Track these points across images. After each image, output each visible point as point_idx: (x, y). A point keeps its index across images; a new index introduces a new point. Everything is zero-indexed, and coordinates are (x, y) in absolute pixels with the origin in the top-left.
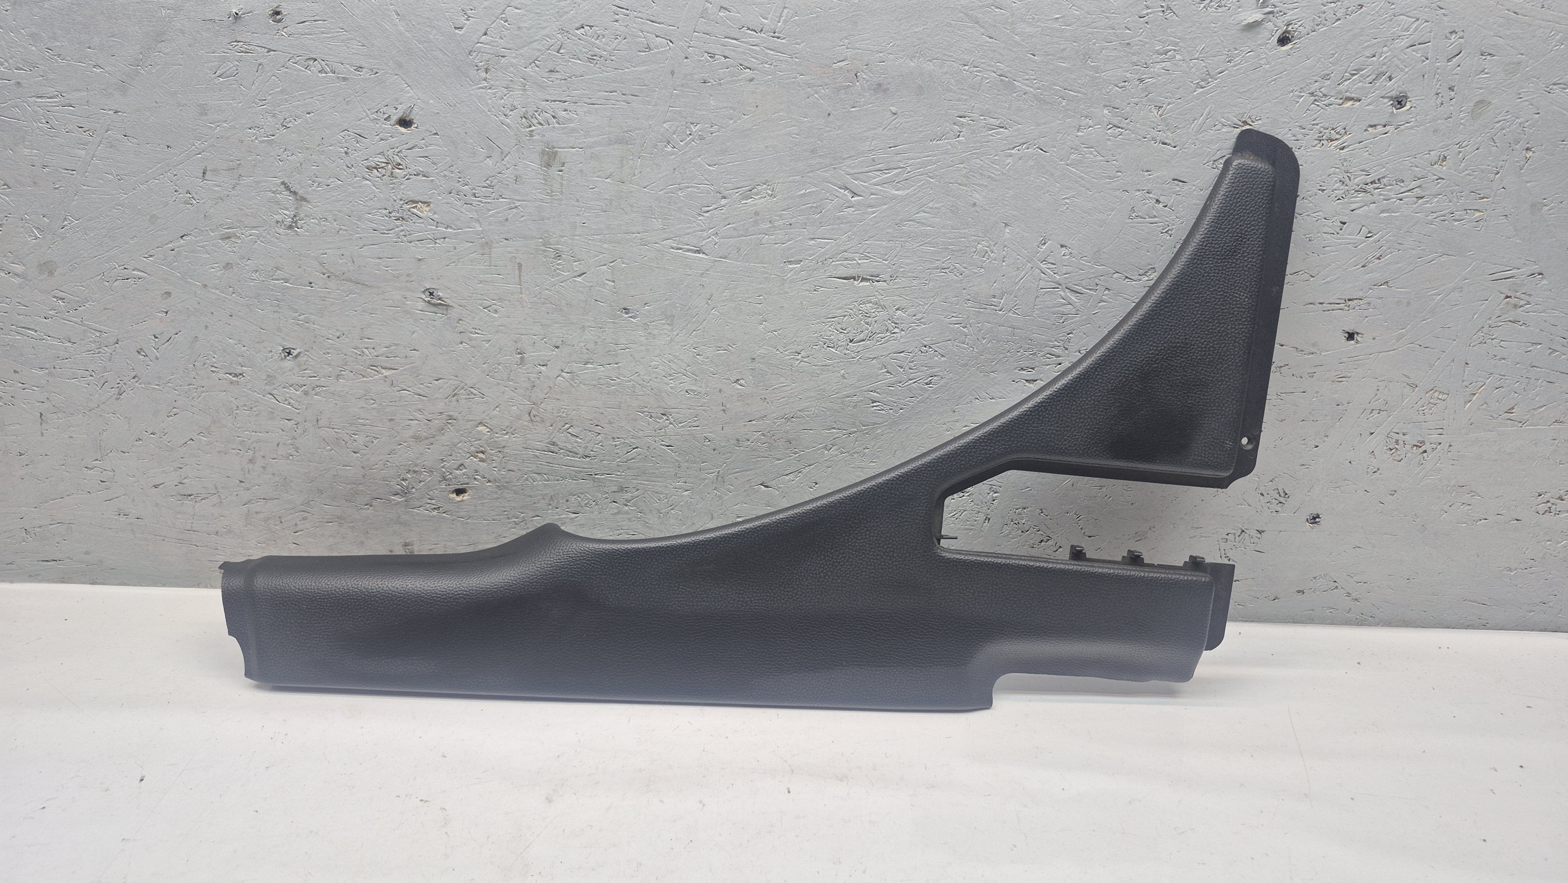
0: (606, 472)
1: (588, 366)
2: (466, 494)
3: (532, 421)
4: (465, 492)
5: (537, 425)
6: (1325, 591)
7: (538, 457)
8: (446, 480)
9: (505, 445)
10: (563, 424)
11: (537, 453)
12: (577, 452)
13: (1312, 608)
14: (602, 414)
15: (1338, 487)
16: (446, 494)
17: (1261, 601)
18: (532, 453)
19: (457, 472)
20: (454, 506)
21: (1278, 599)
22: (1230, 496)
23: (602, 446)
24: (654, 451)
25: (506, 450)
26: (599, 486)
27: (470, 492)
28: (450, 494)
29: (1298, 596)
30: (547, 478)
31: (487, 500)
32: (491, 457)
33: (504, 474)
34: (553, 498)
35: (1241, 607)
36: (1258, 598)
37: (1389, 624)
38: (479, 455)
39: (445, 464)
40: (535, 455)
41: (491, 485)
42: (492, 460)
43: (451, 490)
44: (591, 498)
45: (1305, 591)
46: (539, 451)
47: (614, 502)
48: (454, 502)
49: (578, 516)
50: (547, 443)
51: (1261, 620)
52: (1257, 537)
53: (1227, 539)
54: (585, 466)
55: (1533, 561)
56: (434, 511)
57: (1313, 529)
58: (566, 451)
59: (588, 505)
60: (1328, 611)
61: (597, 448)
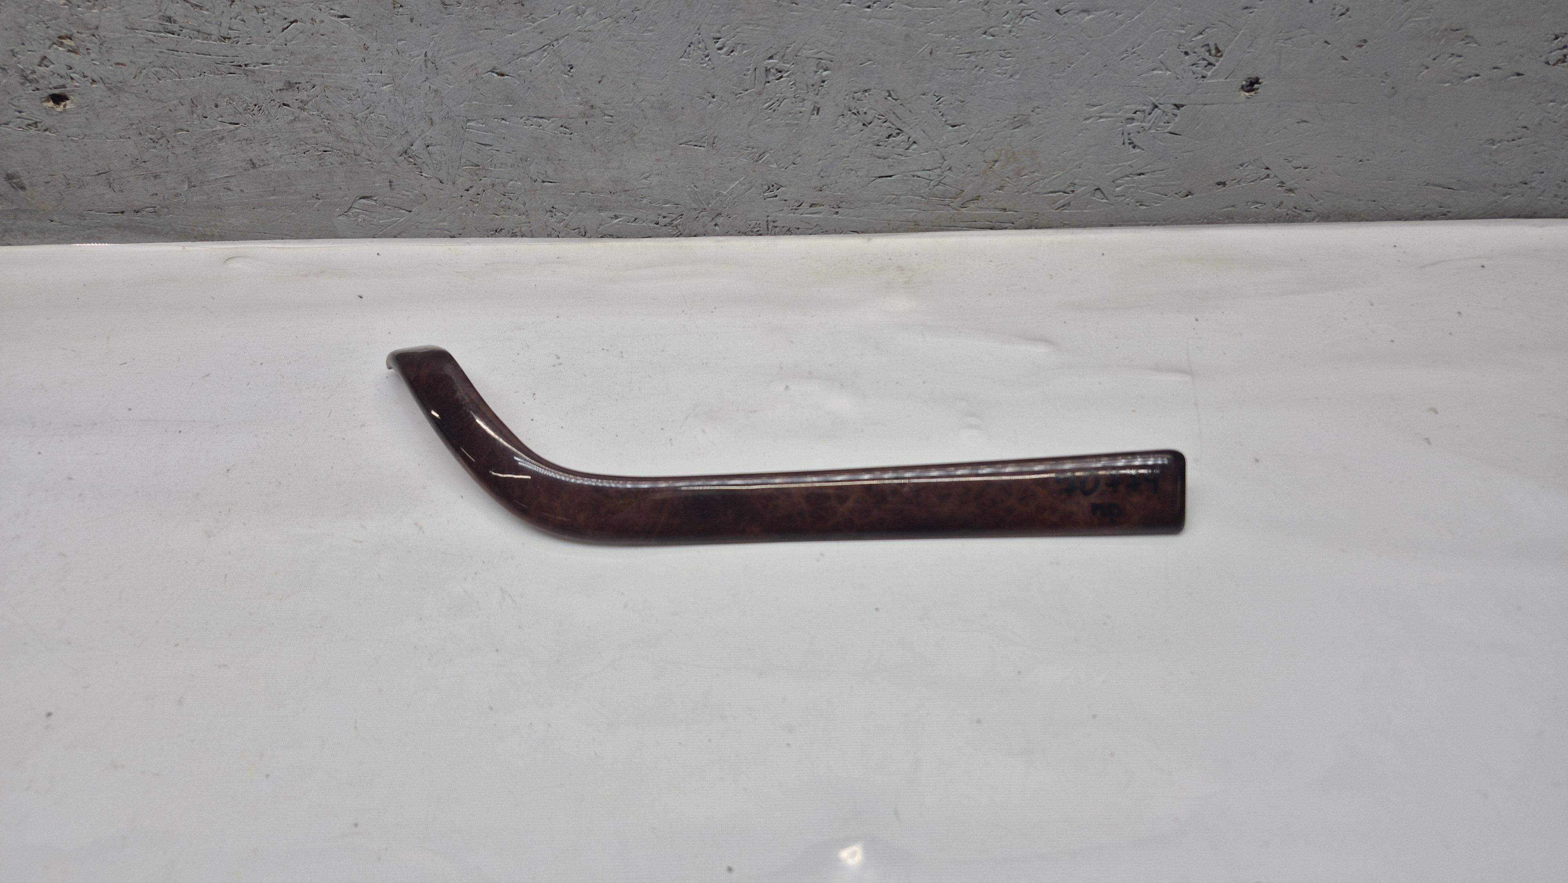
0: (262, 61)
2: (68, 102)
4: (68, 99)
6: (1252, 181)
7: (153, 42)
8: (30, 81)
9: (96, 23)
11: (150, 35)
12: (208, 31)
13: (1234, 204)
15: (1290, 39)
16: (38, 102)
17: (1170, 199)
18: (142, 36)
19: (42, 69)
20: (56, 119)
21: (1192, 194)
22: (1144, 57)
23: (243, 20)
24: (323, 24)
25: (102, 33)
26: (256, 82)
27: (72, 97)
28: (44, 102)
29: (1218, 189)
30: (176, 73)
31: (101, 110)
32: (83, 43)
33: (111, 70)
34: (195, 101)
35: (1144, 207)
36: (1166, 195)
37: (1327, 219)
38: (63, 41)
39: (19, 58)
40: (147, 39)
41: (98, 86)
42: (88, 49)
43: (43, 96)
44: (249, 100)
45: (1227, 183)
46: (151, 31)
47: (284, 104)
48: (55, 113)
49: (238, 127)
50: (160, 19)
51: (1168, 222)
52: (1173, 114)
53: (1133, 119)
54: (226, 53)
55: (1525, 129)
56: (31, 129)
57: (1248, 98)
58: (192, 30)
59: (249, 111)
60: (1253, 207)
61: (236, 24)
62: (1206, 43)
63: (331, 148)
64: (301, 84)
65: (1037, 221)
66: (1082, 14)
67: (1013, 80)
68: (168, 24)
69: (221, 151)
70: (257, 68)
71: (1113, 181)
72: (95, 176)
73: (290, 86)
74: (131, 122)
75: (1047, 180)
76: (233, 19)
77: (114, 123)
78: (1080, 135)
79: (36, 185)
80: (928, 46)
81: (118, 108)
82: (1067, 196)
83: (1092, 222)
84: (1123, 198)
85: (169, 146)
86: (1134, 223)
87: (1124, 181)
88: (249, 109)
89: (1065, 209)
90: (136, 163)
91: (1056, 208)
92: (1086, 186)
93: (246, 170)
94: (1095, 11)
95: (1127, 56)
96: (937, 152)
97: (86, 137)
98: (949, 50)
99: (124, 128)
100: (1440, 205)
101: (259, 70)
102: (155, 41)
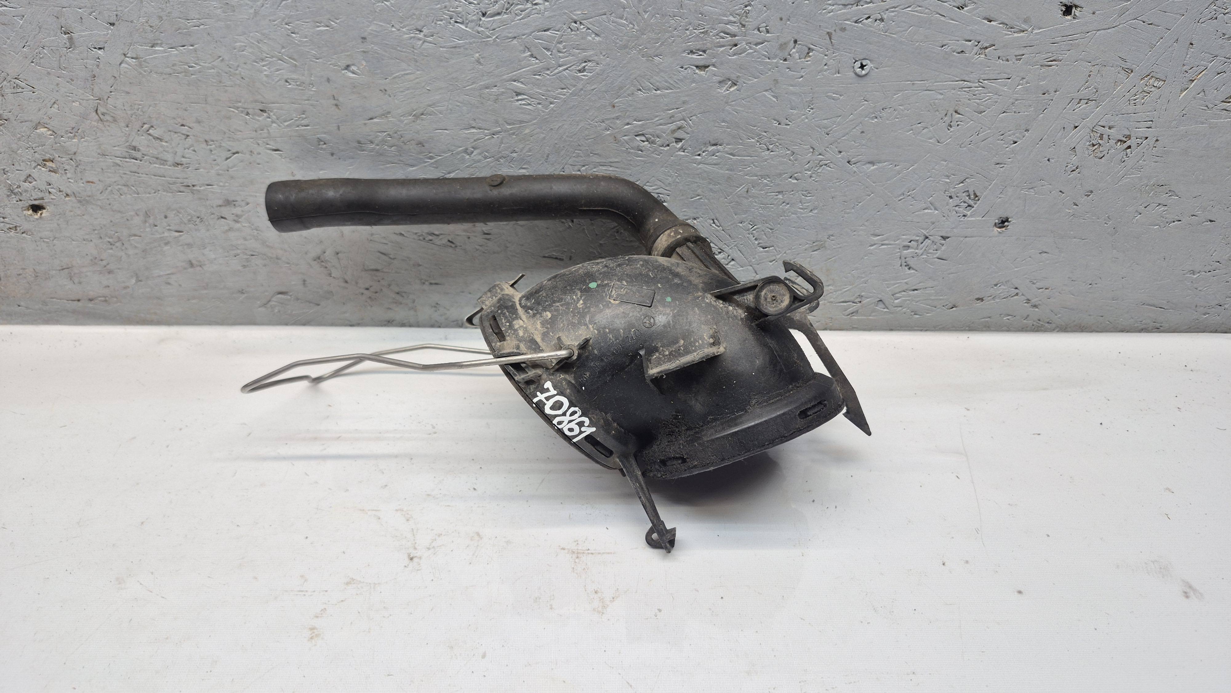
0: (207, 183)
1: (157, 48)
2: (44, 211)
3: (101, 120)
4: (44, 209)
5: (109, 126)
6: (1004, 298)
7: (119, 166)
8: (15, 194)
9: (75, 150)
10: (141, 125)
11: (118, 160)
12: (165, 158)
13: (990, 316)
14: (186, 110)
15: (1032, 188)
16: (20, 210)
17: (938, 310)
18: (111, 161)
19: (27, 184)
20: (33, 224)
21: (957, 307)
22: (917, 199)
23: (194, 151)
24: (259, 156)
25: (79, 158)
26: (200, 199)
27: (48, 207)
28: (25, 210)
29: (977, 304)
30: (136, 191)
31: (70, 218)
32: (62, 165)
33: (83, 187)
34: (149, 214)
35: (917, 316)
36: (935, 307)
37: (1065, 329)
38: (47, 163)
39: (9, 176)
40: (115, 163)
41: (70, 199)
42: (65, 170)
43: (25, 206)
44: (194, 213)
45: (984, 299)
46: (118, 157)
47: (222, 217)
48: (32, 219)
49: (182, 235)
50: (127, 148)
51: (936, 329)
52: (940, 244)
53: (909, 247)
54: (179, 176)
55: (1218, 263)
56: (11, 232)
57: (1000, 233)
58: (152, 157)
59: (192, 222)
60: (1005, 318)
61: (189, 153)
62: (967, 189)
63: (258, 253)
64: (237, 202)
65: (831, 324)
66: (868, 165)
67: (813, 214)
68: (133, 152)
69: (166, 253)
70: (202, 188)
71: (893, 295)
72: (60, 270)
73: (228, 203)
74: (94, 228)
75: (840, 292)
76: (187, 150)
77: (80, 229)
78: (866, 258)
79: (9, 277)
80: (745, 186)
81: (85, 217)
82: (855, 306)
83: (876, 326)
84: (901, 308)
85: (123, 248)
86: (909, 328)
87: (901, 295)
88: (193, 221)
89: (853, 316)
90: (95, 261)
91: (847, 314)
92: (871, 298)
93: (185, 269)
94: (879, 163)
95: (904, 198)
96: (751, 268)
97: (56, 239)
98: (761, 190)
99: (88, 233)
100: (1154, 321)
101: (203, 190)
102: (121, 164)
